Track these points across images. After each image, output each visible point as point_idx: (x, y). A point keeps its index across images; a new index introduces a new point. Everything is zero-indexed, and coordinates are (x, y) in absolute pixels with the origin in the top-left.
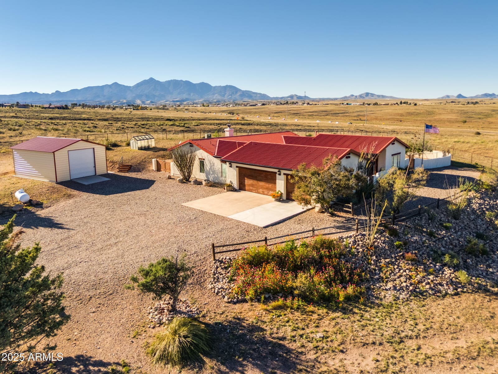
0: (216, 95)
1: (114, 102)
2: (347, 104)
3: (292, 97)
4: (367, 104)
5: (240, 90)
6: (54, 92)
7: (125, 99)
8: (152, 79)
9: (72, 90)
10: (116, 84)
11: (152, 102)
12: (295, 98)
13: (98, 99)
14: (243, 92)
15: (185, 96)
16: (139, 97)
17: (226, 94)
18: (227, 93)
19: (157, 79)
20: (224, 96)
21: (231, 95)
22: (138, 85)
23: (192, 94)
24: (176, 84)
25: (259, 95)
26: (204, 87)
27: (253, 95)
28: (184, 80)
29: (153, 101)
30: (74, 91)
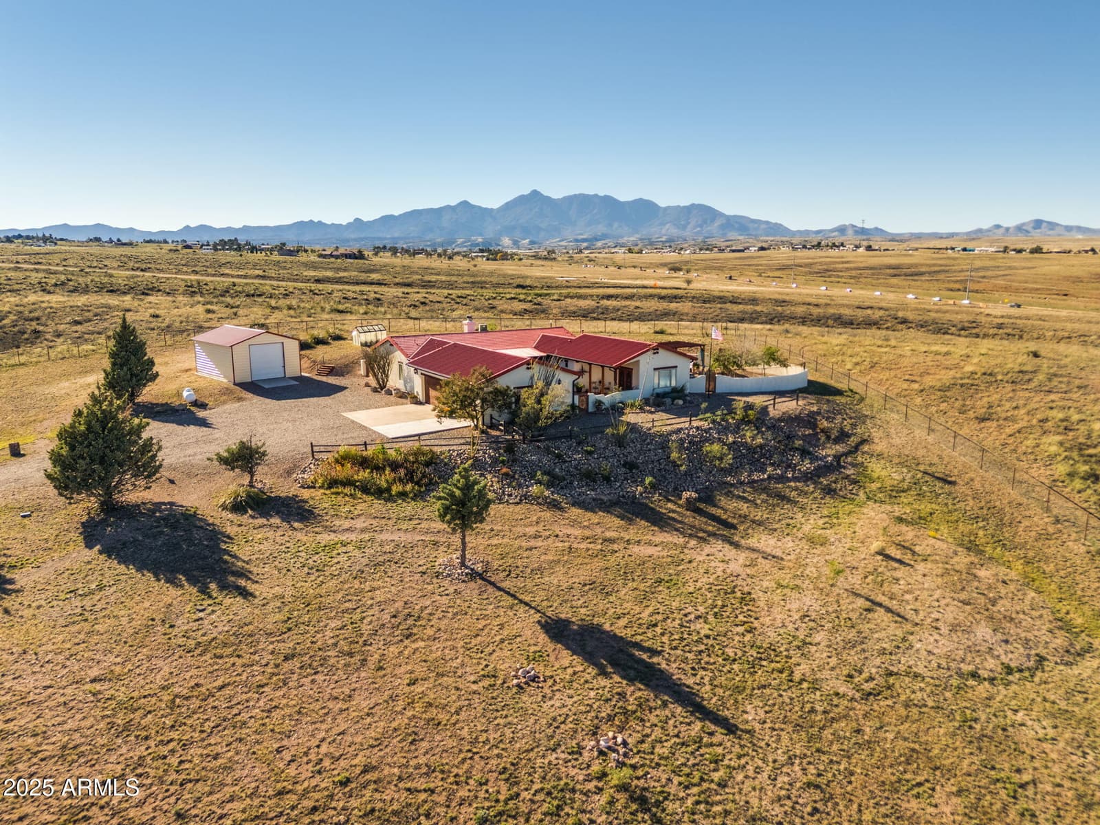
0: (668, 226)
1: (460, 241)
2: (965, 250)
3: (842, 230)
4: (1014, 250)
5: (721, 215)
6: (352, 221)
7: (481, 235)
8: (535, 193)
9: (383, 218)
10: (465, 204)
11: (532, 243)
12: (850, 232)
13: (430, 236)
14: (728, 218)
15: (601, 229)
16: (509, 230)
17: (689, 223)
18: (693, 222)
19: (545, 194)
20: (684, 227)
21: (701, 226)
22: (508, 206)
23: (616, 225)
24: (583, 202)
25: (763, 226)
26: (644, 209)
27: (751, 225)
28: (601, 194)
29: (535, 239)
30: (387, 220)
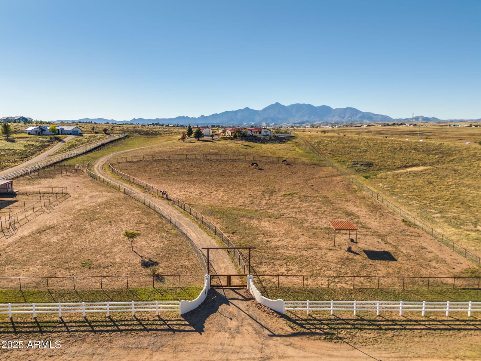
0: (336, 117)
1: (244, 124)
5: (360, 112)
6: (200, 116)
7: (253, 121)
8: (277, 104)
9: (213, 114)
10: (247, 109)
11: (275, 124)
12: (420, 119)
13: (232, 122)
14: (363, 113)
15: (306, 119)
16: (265, 120)
17: (346, 116)
19: (282, 104)
20: (343, 118)
21: (351, 117)
22: (265, 110)
23: (312, 117)
24: (298, 107)
25: (380, 117)
26: (325, 110)
27: (374, 117)
28: (306, 104)
29: (276, 123)
30: (214, 116)
